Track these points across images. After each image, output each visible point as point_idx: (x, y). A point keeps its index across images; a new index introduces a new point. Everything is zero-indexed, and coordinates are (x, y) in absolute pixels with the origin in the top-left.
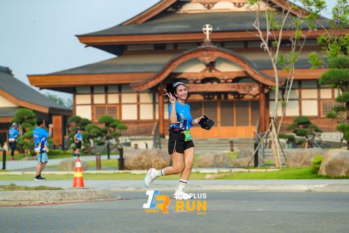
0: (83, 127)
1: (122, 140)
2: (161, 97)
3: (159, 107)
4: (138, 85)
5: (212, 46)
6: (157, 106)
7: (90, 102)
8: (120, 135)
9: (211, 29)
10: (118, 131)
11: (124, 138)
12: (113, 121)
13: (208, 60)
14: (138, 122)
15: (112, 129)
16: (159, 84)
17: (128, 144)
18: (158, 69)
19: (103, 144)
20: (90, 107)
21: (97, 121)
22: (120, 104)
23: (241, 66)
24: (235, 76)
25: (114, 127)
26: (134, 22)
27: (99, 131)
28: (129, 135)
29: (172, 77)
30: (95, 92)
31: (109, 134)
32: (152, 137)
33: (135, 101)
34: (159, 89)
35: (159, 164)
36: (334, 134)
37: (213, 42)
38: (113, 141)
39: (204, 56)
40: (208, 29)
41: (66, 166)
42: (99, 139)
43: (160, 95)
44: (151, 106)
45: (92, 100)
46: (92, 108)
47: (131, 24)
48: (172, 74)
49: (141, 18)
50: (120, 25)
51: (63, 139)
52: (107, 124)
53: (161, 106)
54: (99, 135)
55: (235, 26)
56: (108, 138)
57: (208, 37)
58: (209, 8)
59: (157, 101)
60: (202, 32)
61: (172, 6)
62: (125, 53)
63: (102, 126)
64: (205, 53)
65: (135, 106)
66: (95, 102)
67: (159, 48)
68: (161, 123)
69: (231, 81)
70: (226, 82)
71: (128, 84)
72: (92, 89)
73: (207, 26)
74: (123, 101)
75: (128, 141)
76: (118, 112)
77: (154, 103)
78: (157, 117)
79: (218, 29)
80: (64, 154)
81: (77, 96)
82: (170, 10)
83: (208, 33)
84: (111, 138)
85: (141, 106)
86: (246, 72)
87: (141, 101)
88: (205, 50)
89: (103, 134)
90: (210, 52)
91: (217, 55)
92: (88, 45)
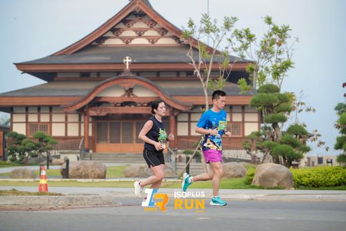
0: (19, 142)
1: (53, 153)
2: (86, 118)
3: (85, 126)
4: (66, 107)
5: (131, 75)
6: (82, 125)
7: (24, 120)
8: (51, 149)
9: (130, 60)
10: (49, 145)
11: (54, 152)
12: (46, 137)
13: (127, 87)
14: (66, 138)
15: (44, 144)
16: (85, 106)
17: (58, 157)
18: (85, 94)
19: (36, 156)
20: (25, 124)
21: (31, 136)
22: (51, 122)
23: (155, 93)
24: (150, 100)
25: (46, 142)
26: (63, 53)
27: (34, 145)
28: (58, 150)
29: (96, 100)
30: (29, 112)
31: (42, 148)
32: (79, 151)
33: (64, 120)
34: (85, 110)
35: (95, 174)
36: (232, 151)
37: (132, 71)
38: (45, 154)
39: (124, 83)
40: (128, 60)
41: (17, 174)
42: (33, 152)
43: (85, 115)
44: (77, 125)
45: (27, 118)
46: (27, 126)
47: (61, 55)
48: (96, 98)
49: (70, 50)
50: (52, 55)
51: (4, 152)
52: (41, 139)
53: (87, 125)
54: (33, 148)
55: (149, 59)
56: (41, 151)
57: (127, 67)
58: (127, 43)
59: (82, 120)
60: (123, 63)
61: (96, 40)
62: (55, 79)
63: (37, 141)
64: (125, 81)
65: (64, 125)
66: (30, 120)
67: (85, 76)
68: (86, 140)
69: (146, 105)
70: (142, 106)
71: (59, 106)
72: (27, 109)
73: (127, 57)
74: (53, 120)
75: (58, 154)
76: (49, 129)
77: (80, 122)
78: (82, 134)
79: (135, 61)
80: (5, 164)
81: (14, 115)
82: (94, 43)
83: (127, 64)
84: (43, 151)
85: (69, 125)
86: (159, 97)
87: (69, 120)
88: (125, 78)
89: (37, 148)
90: (129, 80)
91: (135, 82)
92: (24, 72)
